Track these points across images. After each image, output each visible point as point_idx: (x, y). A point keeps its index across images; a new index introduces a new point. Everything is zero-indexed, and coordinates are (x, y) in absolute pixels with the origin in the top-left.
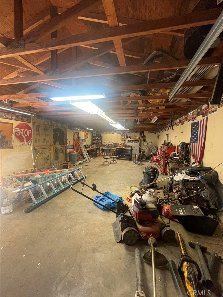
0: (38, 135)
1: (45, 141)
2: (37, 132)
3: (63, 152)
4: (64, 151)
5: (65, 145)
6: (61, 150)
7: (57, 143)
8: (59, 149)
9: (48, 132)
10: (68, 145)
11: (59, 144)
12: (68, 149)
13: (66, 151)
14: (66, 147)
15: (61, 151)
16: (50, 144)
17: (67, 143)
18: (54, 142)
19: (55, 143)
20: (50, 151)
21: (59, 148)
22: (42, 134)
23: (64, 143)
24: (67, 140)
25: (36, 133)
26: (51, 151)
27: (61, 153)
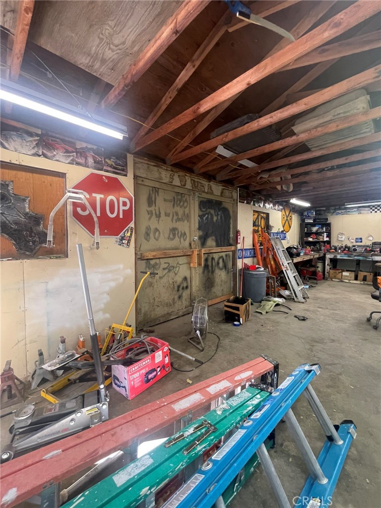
0: (154, 216)
1: (174, 235)
2: (152, 208)
3: (225, 266)
4: (230, 265)
5: (233, 248)
6: (221, 261)
7: (211, 242)
8: (216, 259)
9: (185, 208)
10: (239, 246)
11: (214, 244)
12: (239, 258)
13: (234, 264)
14: (234, 252)
15: (221, 264)
16: (190, 244)
17: (237, 243)
18: (200, 238)
19: (203, 240)
20: (189, 263)
21: (216, 256)
22: (167, 215)
23: (228, 241)
24: (237, 233)
25: (149, 209)
26: (192, 265)
27: (221, 269)
